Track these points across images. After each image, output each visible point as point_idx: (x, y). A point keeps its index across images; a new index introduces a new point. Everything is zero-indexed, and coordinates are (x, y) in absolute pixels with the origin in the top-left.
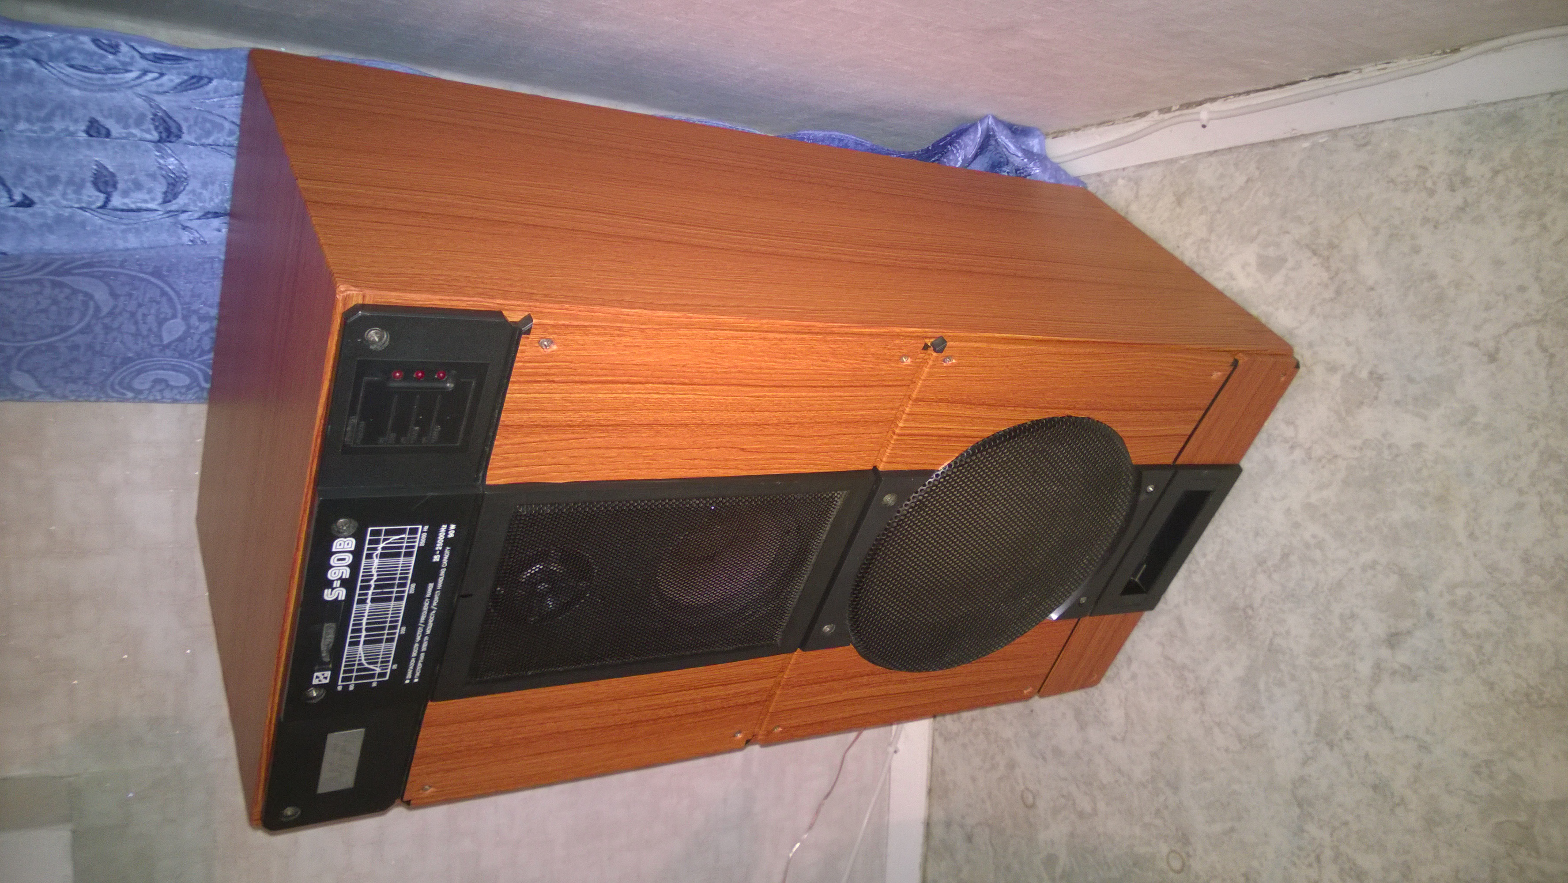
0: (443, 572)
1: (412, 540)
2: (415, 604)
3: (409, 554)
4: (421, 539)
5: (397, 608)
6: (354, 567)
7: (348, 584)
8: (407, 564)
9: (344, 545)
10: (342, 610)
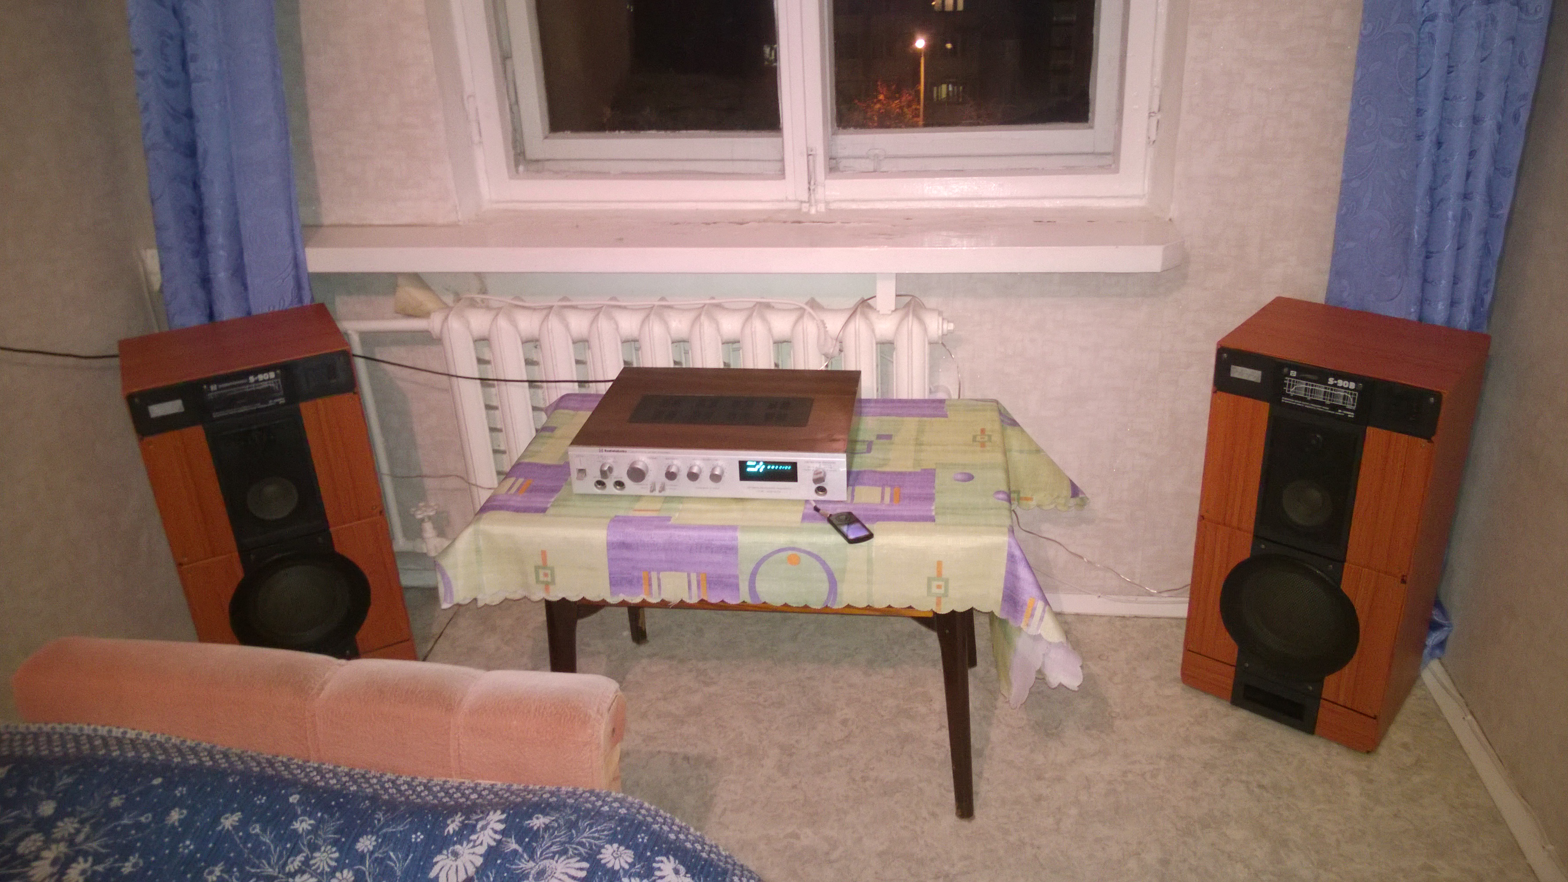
0: (1333, 412)
1: (1349, 404)
2: (1322, 404)
3: (1344, 403)
4: (1348, 407)
5: (1320, 398)
6: (1342, 387)
7: (1335, 385)
8: (1340, 402)
9: (1352, 385)
10: (1325, 383)
